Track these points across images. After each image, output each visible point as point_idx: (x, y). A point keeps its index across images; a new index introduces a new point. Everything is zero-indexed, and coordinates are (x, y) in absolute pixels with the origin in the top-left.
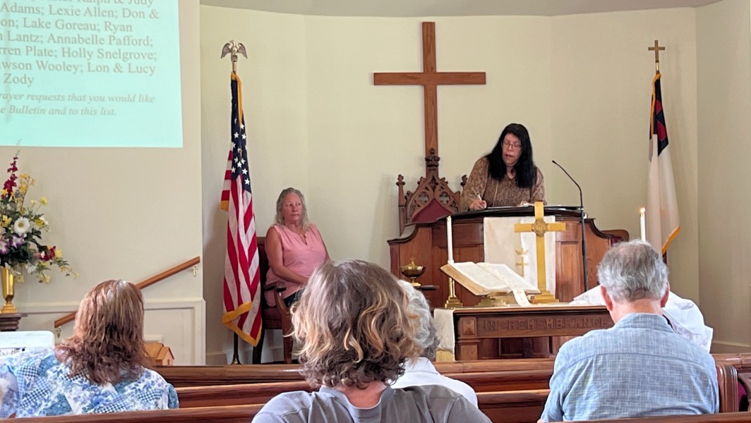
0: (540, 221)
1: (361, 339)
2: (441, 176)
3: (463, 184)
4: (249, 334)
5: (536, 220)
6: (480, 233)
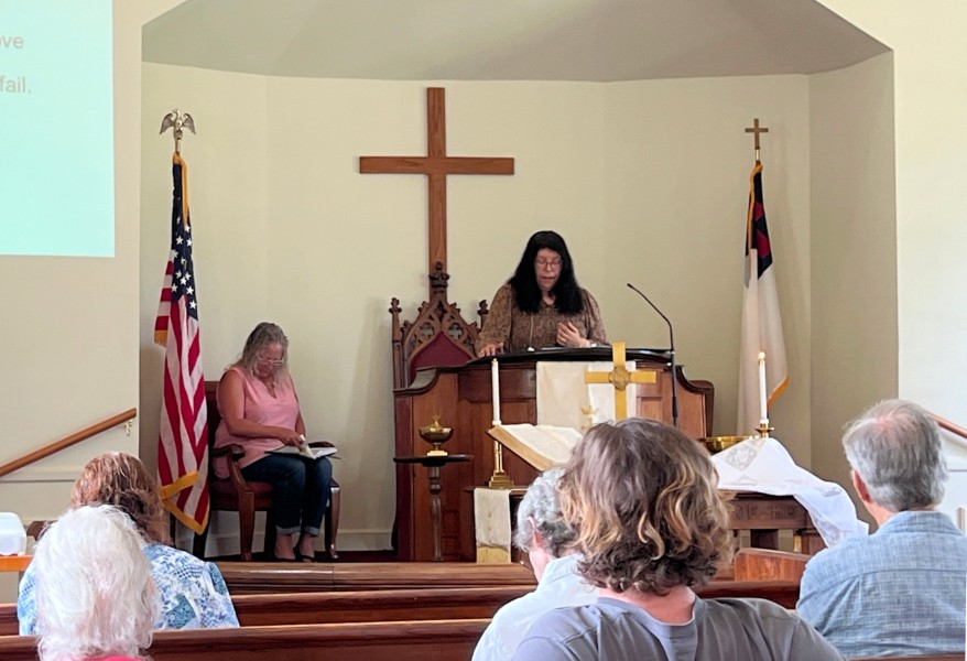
0: (619, 369)
1: (662, 526)
2: (450, 302)
3: (479, 312)
4: (192, 517)
5: (615, 368)
6: (530, 384)
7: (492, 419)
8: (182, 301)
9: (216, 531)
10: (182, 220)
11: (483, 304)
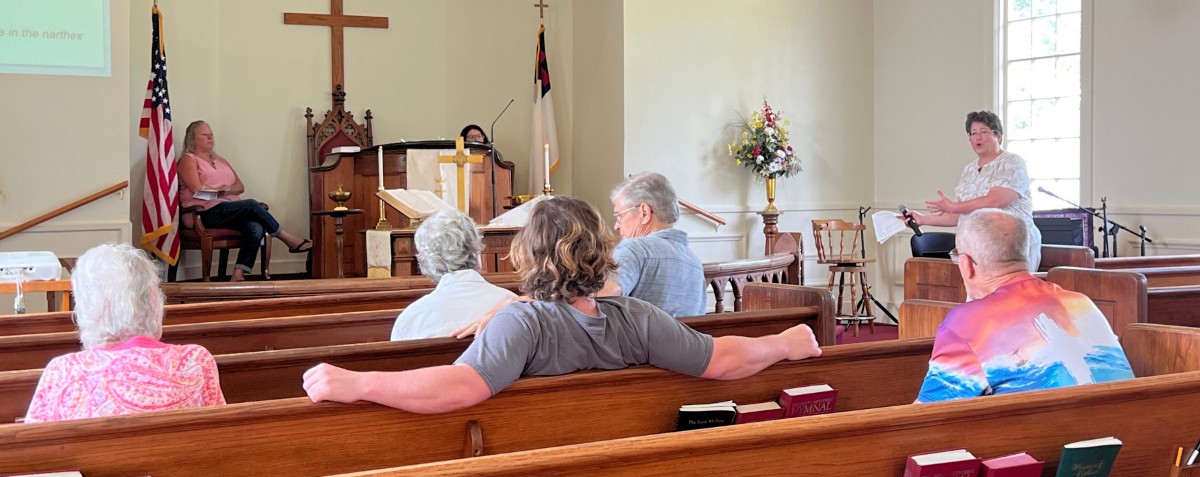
0: (460, 153)
2: (346, 110)
3: (366, 118)
4: (168, 254)
5: (458, 153)
6: (402, 164)
7: (378, 185)
8: (160, 108)
9: (183, 264)
10: (159, 53)
11: (368, 112)
